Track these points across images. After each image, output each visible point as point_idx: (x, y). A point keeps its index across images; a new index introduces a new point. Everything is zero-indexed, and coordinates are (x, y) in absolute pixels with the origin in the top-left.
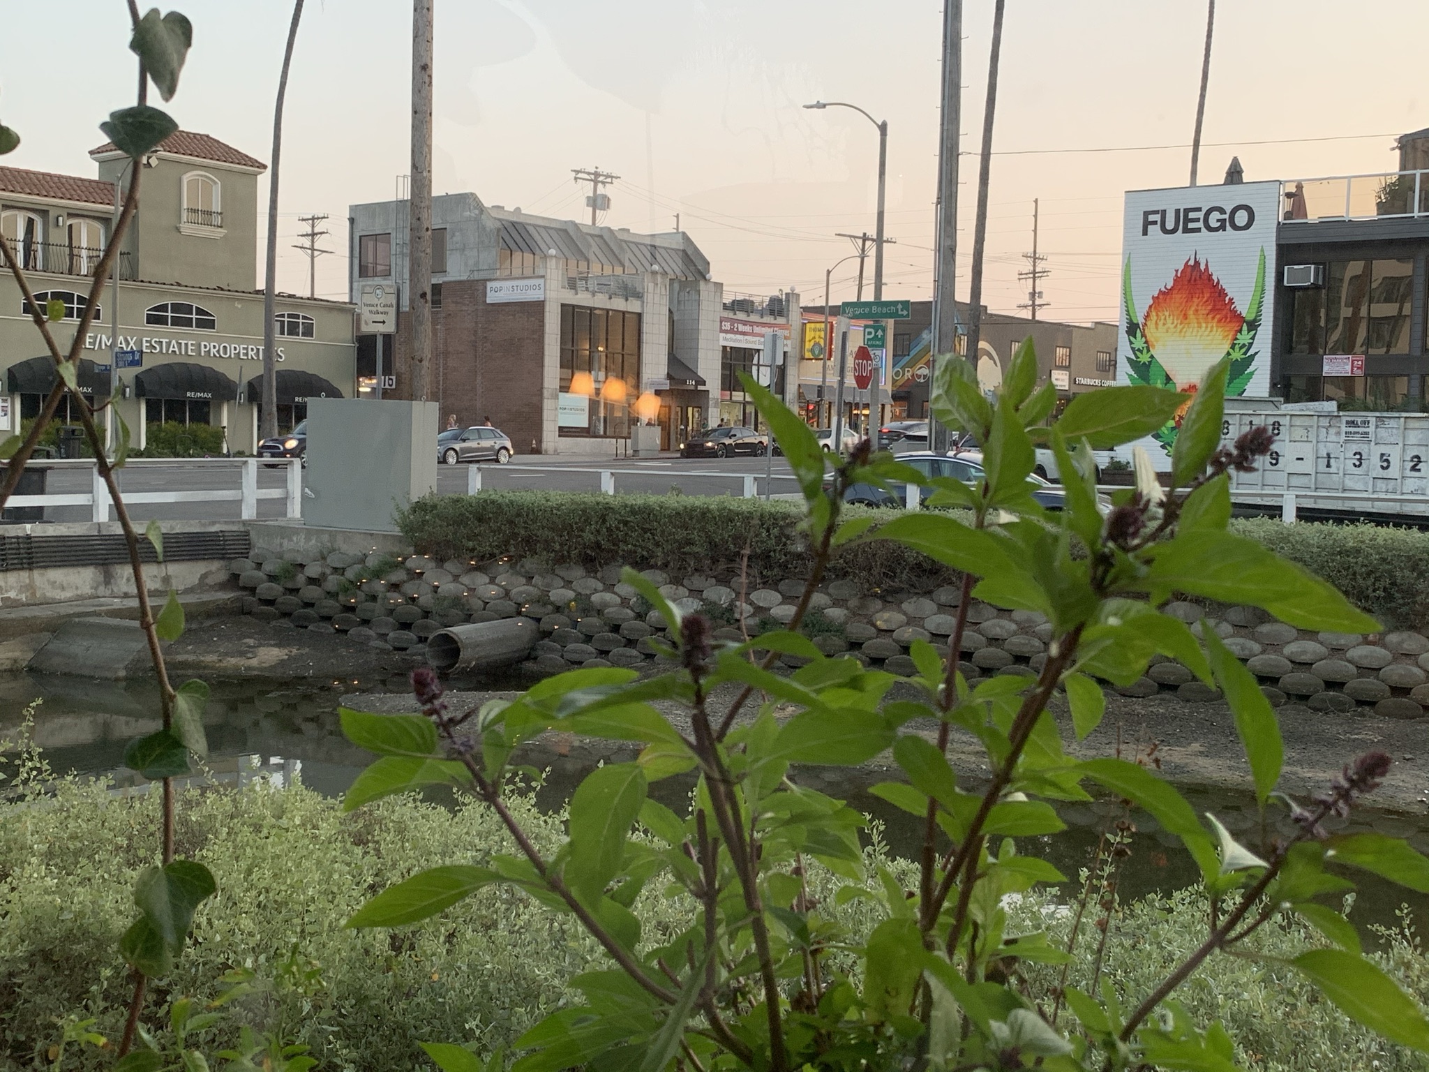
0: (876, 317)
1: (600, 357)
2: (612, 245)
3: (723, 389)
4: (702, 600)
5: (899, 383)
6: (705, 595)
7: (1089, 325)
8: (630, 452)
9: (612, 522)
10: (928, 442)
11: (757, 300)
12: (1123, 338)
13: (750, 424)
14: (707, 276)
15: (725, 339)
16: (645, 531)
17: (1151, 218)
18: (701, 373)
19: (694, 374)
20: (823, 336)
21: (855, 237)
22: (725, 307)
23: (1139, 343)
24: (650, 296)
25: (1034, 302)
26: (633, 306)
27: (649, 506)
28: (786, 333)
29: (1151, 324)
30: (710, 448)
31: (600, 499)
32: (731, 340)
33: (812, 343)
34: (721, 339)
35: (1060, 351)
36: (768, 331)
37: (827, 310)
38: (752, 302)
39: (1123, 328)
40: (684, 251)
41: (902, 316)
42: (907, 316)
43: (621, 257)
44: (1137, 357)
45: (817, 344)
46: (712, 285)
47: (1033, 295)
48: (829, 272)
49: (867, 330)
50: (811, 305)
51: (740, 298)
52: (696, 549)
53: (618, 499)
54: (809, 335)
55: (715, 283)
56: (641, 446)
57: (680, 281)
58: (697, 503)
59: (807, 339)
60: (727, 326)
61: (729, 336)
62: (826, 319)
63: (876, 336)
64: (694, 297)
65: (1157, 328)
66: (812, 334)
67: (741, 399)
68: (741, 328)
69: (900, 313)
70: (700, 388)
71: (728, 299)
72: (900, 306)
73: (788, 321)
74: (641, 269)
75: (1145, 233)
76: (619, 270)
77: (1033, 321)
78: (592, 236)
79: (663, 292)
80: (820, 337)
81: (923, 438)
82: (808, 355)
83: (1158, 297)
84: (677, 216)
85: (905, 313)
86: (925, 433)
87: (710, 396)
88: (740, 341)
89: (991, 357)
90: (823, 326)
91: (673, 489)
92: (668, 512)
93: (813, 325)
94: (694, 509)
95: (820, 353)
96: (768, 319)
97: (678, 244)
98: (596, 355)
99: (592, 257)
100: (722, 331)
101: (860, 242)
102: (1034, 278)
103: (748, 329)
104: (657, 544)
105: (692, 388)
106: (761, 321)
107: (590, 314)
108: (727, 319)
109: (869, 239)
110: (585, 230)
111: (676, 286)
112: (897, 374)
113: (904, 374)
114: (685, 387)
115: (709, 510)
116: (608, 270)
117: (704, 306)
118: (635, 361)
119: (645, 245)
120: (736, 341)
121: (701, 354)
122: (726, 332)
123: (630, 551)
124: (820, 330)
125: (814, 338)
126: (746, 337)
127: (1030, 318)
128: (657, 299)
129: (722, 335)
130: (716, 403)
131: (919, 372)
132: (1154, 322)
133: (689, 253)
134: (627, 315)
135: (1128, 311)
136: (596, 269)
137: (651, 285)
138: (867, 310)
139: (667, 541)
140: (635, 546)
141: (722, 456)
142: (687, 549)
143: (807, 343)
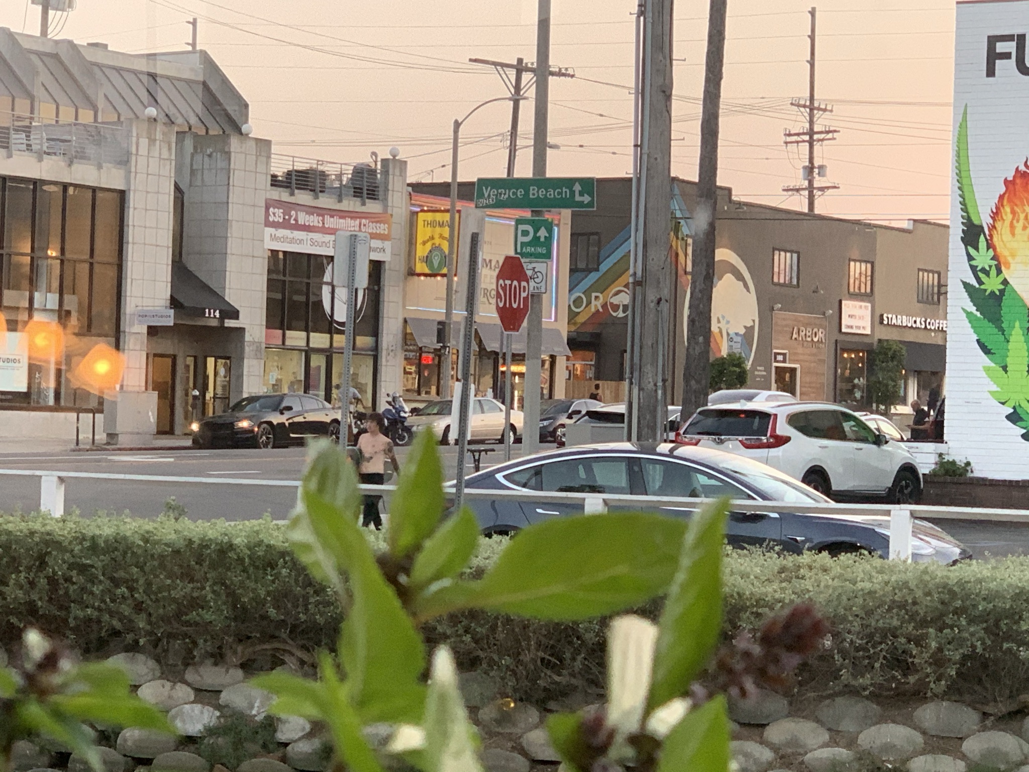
0: (537, 206)
1: (50, 268)
2: (75, 71)
3: (269, 326)
4: (218, 707)
5: (581, 319)
6: (224, 697)
7: (905, 225)
8: (101, 437)
9: (57, 565)
10: (625, 425)
11: (331, 170)
12: (956, 249)
13: (317, 387)
14: (244, 129)
15: (274, 238)
16: (116, 583)
17: (1001, 47)
18: (232, 297)
19: (217, 298)
20: (447, 234)
21: (503, 65)
22: (275, 182)
23: (983, 259)
24: (142, 161)
25: (811, 183)
26: (111, 179)
27: (125, 538)
28: (382, 229)
29: (1003, 228)
30: (245, 431)
31: (37, 526)
32: (284, 239)
33: (429, 246)
34: (267, 238)
35: (857, 269)
36: (349, 225)
37: (454, 191)
38: (323, 175)
39: (956, 232)
40: (204, 84)
41: (581, 204)
42: (591, 204)
43: (90, 92)
44: (980, 282)
45: (436, 248)
46: (253, 143)
47: (810, 170)
48: (457, 125)
49: (522, 227)
50: (427, 180)
51: (301, 166)
52: (208, 616)
53: (70, 525)
54: (423, 233)
55: (257, 140)
56: (121, 426)
57: (196, 136)
58: (211, 534)
59: (420, 240)
60: (277, 215)
61: (282, 232)
62: (453, 205)
63: (536, 239)
64: (221, 164)
65: (1013, 234)
66: (429, 231)
67: (302, 343)
68: (303, 218)
69: (578, 198)
70: (230, 323)
71: (280, 168)
72: (577, 187)
73: (386, 207)
74: (126, 114)
75: (991, 72)
76: (86, 116)
77: (811, 215)
78: (39, 54)
79: (165, 154)
80: (441, 237)
81: (617, 418)
82: (420, 267)
83: (1013, 182)
84: (194, 23)
85: (586, 199)
86: (621, 408)
87: (248, 338)
88: (301, 241)
89: (739, 277)
90: (447, 217)
91: (170, 507)
92: (158, 549)
93: (429, 216)
94: (205, 544)
95: (442, 264)
96: (350, 204)
97: (193, 71)
98: (43, 264)
99: (39, 92)
100: (268, 224)
101: (512, 74)
102: (811, 144)
103: (314, 220)
104: (139, 607)
105: (214, 323)
106: (338, 206)
107: (35, 190)
108: (279, 204)
109: (528, 70)
110: (26, 45)
111: (189, 144)
112: (577, 302)
113: (589, 303)
114: (200, 322)
115: (231, 546)
116: (67, 115)
117: (237, 178)
118: (112, 273)
119: (135, 73)
120: (292, 241)
121: (232, 265)
122: (276, 225)
123: (88, 620)
124: (441, 225)
125: (432, 238)
126: (311, 235)
127: (806, 210)
128: (154, 164)
129: (269, 231)
130: (258, 350)
131: (615, 300)
132: (1007, 223)
133: (213, 86)
134: (100, 195)
135: (963, 203)
136: (45, 112)
137: (144, 142)
138: (520, 193)
139: (157, 600)
140: (99, 609)
141: (266, 445)
142: (193, 616)
143: (419, 247)
